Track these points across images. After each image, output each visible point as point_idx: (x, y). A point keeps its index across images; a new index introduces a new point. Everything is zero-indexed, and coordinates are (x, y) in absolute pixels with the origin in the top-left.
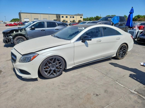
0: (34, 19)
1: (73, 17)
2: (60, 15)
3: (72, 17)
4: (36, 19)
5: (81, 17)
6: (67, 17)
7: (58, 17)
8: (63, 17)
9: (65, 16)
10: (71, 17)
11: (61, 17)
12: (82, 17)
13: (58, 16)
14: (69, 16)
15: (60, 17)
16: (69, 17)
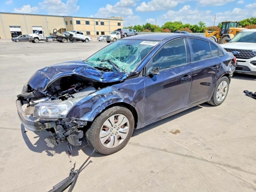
0: (11, 27)
1: (102, 24)
2: (72, 17)
3: (99, 23)
4: (15, 27)
5: (119, 24)
6: (87, 23)
7: (69, 23)
8: (78, 22)
9: (83, 22)
10: (97, 23)
11: (74, 22)
12: (122, 24)
13: (68, 21)
14: (93, 20)
15: (71, 22)
16: (92, 22)
